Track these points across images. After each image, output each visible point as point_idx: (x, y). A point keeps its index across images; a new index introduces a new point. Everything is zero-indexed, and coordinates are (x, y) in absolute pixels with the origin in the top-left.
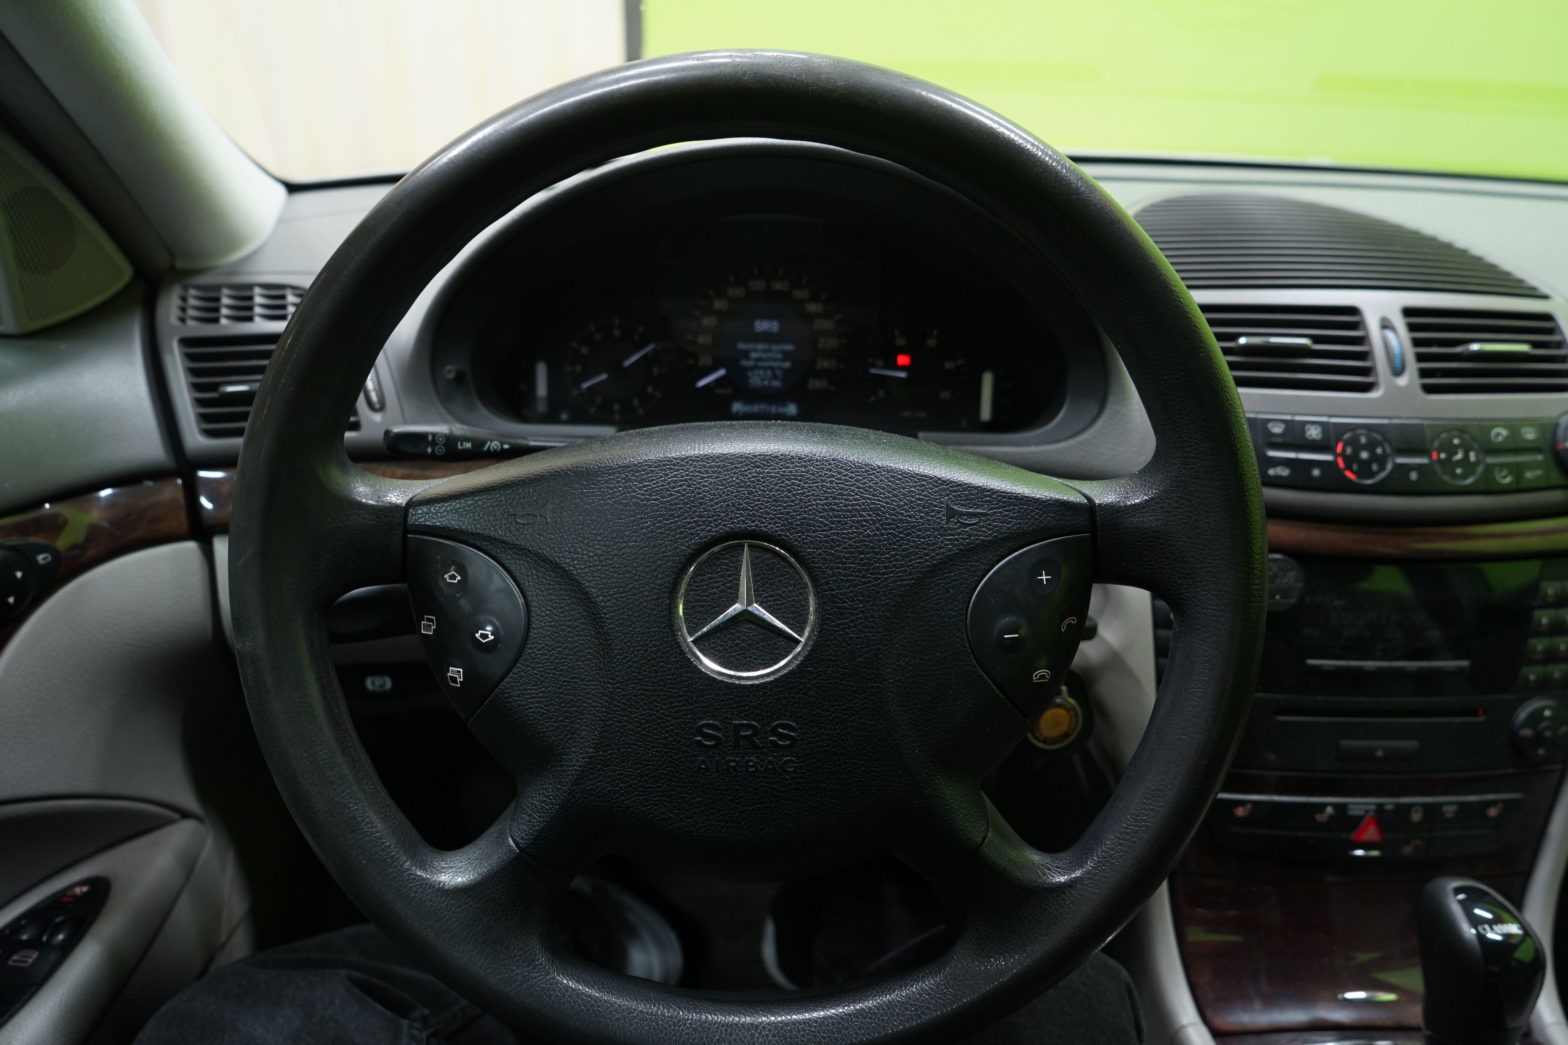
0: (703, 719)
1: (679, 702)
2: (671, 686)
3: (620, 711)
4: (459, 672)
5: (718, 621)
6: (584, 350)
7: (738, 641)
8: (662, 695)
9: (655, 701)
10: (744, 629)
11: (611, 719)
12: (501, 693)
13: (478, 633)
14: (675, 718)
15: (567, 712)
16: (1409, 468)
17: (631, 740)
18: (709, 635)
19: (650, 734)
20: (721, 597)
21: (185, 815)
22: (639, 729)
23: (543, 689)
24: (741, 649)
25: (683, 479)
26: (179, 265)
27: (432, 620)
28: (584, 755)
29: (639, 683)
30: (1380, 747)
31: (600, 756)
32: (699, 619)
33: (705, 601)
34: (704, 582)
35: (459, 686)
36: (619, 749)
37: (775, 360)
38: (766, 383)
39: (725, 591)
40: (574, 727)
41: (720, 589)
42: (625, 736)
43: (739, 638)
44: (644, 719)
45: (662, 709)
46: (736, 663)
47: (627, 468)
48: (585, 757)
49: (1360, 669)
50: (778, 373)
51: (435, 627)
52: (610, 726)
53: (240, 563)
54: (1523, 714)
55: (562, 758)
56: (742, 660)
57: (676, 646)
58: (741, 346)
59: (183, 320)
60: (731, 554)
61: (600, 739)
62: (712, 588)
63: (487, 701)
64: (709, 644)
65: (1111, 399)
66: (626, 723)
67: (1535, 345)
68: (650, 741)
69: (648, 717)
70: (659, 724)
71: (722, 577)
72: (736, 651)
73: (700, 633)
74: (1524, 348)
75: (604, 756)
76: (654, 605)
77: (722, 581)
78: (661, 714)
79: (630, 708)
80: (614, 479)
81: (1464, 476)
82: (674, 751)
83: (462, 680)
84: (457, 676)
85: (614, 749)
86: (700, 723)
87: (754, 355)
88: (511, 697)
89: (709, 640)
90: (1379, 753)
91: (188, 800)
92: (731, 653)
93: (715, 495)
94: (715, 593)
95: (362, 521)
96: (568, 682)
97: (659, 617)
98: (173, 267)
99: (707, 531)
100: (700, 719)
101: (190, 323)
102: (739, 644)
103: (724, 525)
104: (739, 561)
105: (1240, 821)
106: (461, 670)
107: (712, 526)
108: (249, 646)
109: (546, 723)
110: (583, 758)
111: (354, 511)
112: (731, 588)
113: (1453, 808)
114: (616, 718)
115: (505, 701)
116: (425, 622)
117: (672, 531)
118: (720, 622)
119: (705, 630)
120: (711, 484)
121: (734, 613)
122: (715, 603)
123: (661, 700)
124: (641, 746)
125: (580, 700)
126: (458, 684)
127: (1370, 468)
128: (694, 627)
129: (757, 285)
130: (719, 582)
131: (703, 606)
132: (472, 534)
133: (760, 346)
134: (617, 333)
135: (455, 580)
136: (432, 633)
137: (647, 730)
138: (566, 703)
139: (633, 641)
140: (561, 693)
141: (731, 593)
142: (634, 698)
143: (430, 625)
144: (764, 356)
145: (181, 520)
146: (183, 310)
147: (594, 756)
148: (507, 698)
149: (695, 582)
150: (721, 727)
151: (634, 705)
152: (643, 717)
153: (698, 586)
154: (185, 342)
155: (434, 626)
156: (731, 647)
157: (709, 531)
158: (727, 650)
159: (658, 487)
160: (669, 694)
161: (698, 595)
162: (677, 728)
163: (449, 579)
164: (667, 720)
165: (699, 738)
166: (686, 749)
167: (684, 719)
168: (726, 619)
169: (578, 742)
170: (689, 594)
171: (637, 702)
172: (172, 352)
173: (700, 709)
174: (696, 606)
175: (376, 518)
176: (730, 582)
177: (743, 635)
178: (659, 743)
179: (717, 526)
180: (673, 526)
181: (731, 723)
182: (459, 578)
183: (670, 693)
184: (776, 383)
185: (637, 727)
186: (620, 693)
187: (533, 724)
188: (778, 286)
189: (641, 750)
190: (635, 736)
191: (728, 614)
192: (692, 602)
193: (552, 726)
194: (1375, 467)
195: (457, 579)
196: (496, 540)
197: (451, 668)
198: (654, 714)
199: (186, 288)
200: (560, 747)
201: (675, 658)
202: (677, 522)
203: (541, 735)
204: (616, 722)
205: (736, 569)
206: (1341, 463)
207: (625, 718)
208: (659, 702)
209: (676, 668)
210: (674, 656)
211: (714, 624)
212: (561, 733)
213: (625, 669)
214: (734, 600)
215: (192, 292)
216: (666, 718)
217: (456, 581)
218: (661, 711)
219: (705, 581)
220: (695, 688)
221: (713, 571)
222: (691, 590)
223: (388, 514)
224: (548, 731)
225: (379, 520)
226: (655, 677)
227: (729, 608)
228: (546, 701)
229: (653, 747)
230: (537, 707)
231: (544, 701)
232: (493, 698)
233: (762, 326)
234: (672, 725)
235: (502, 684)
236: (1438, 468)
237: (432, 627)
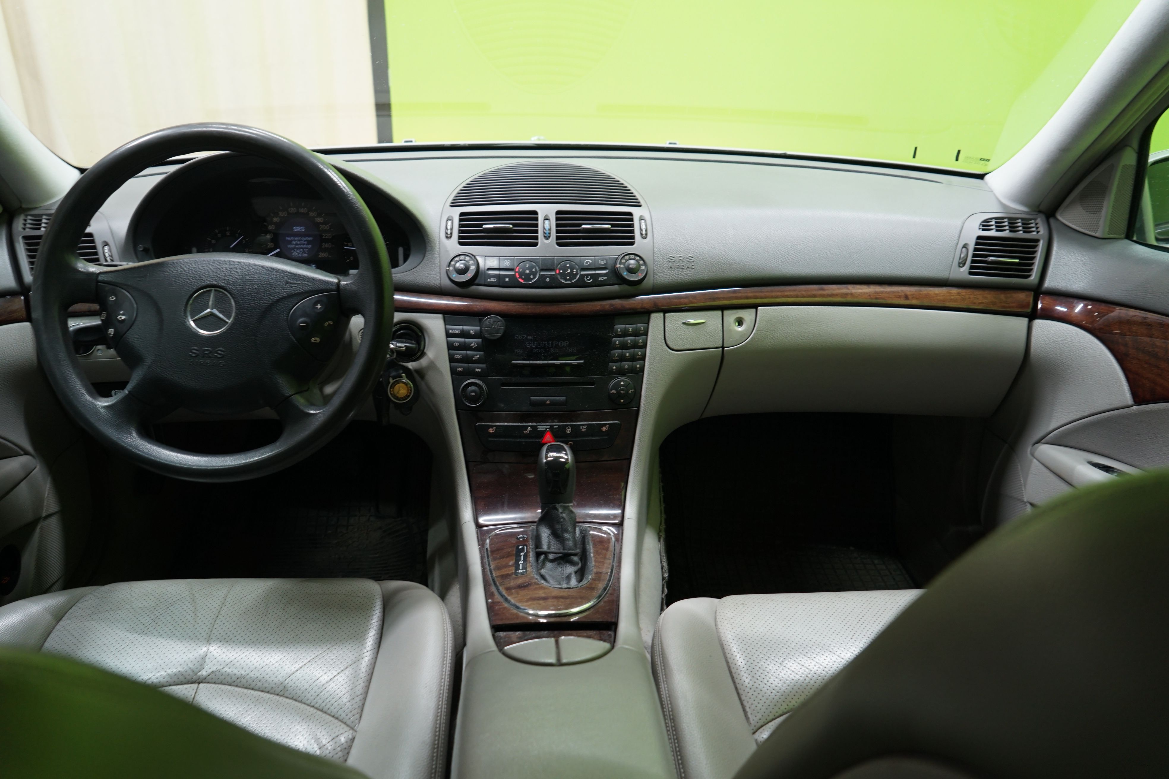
6: (213, 242)
10: (210, 318)
14: (184, 347)
16: (545, 277)
18: (198, 319)
20: (203, 307)
21: (26, 453)
26: (24, 206)
30: (548, 399)
32: (195, 315)
33: (197, 309)
36: (162, 358)
37: (304, 244)
38: (300, 255)
39: (204, 305)
41: (202, 305)
45: (179, 344)
48: (151, 362)
49: (535, 364)
50: (306, 250)
54: (612, 384)
56: (208, 328)
57: (186, 323)
58: (288, 238)
59: (24, 229)
60: (208, 292)
61: (155, 356)
62: (200, 304)
64: (198, 323)
65: (427, 253)
67: (613, 225)
71: (204, 300)
72: (206, 325)
73: (195, 319)
74: (609, 226)
75: (157, 360)
77: (203, 302)
81: (570, 280)
85: (160, 358)
87: (294, 242)
89: (198, 321)
90: (548, 402)
91: (26, 445)
97: (181, 315)
98: (21, 207)
99: (200, 285)
100: (192, 347)
101: (27, 230)
102: (208, 323)
103: (206, 283)
104: (210, 295)
105: (491, 435)
107: (202, 283)
112: (206, 304)
113: (586, 427)
118: (202, 315)
121: (207, 312)
122: (200, 309)
127: (530, 277)
128: (193, 317)
129: (293, 210)
133: (296, 238)
134: (228, 233)
140: (144, 342)
141: (206, 306)
144: (299, 242)
145: (23, 313)
146: (25, 225)
147: (153, 360)
149: (194, 302)
150: (199, 350)
153: (195, 304)
154: (25, 238)
158: (204, 325)
161: (195, 307)
162: (184, 351)
164: (180, 347)
165: (191, 353)
167: (187, 347)
168: (204, 314)
169: (149, 358)
170: (192, 306)
172: (19, 242)
173: (193, 344)
176: (206, 302)
177: (209, 320)
179: (204, 283)
181: (202, 349)
184: (306, 255)
188: (302, 210)
192: (193, 309)
194: (532, 277)
199: (27, 216)
205: (209, 298)
206: (517, 276)
208: (178, 342)
211: (200, 316)
214: (207, 308)
215: (29, 217)
219: (198, 301)
220: (193, 338)
221: (201, 298)
227: (205, 311)
233: (297, 229)
236: (559, 277)
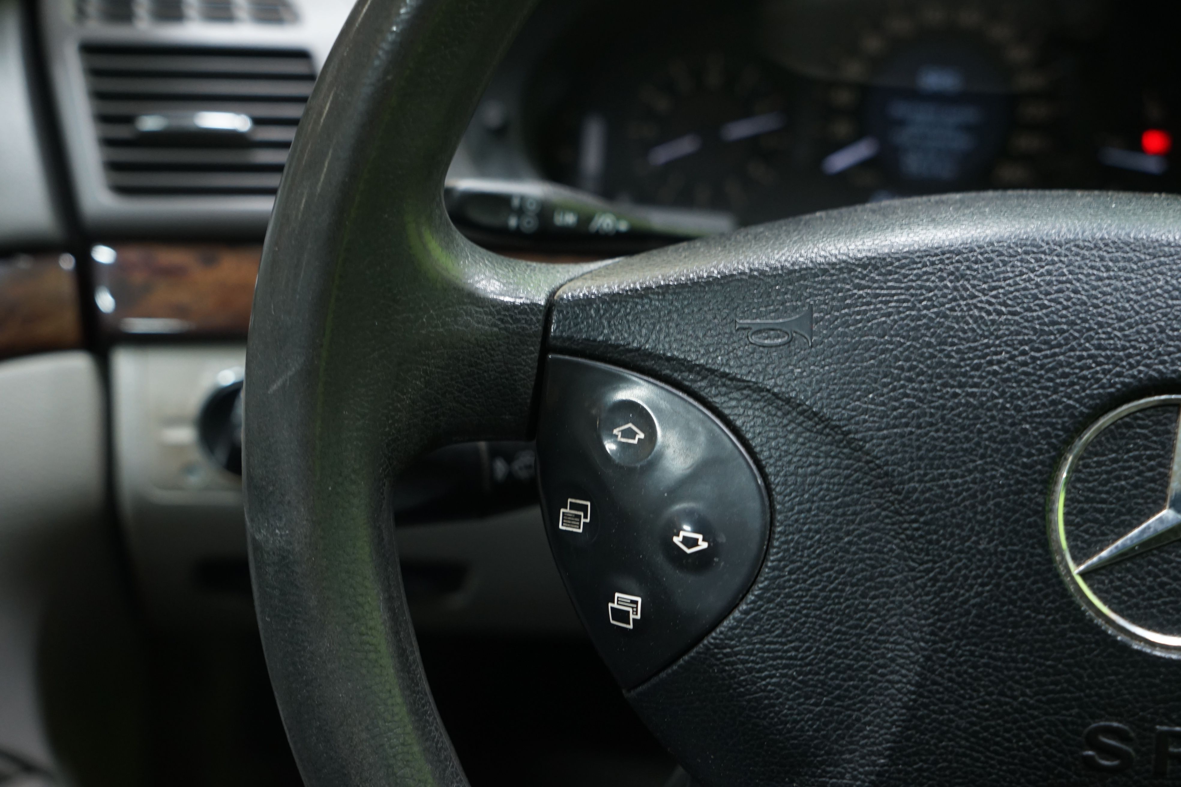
0: (1101, 717)
1: (1056, 683)
2: (1043, 654)
3: (942, 693)
4: (636, 602)
5: (1132, 539)
7: (1165, 579)
8: (1024, 670)
9: (1012, 678)
10: (1177, 556)
11: (926, 706)
12: (716, 646)
13: (678, 535)
14: (1046, 714)
15: (839, 687)
17: (960, 747)
18: (1111, 565)
19: (998, 739)
20: (1135, 497)
22: (977, 728)
23: (796, 644)
24: (1170, 593)
25: (1064, 278)
27: (584, 508)
28: (867, 768)
29: (982, 643)
31: (899, 771)
32: (1094, 534)
33: (1103, 501)
34: (1103, 468)
35: (631, 626)
36: (935, 762)
39: (1142, 487)
40: (850, 716)
41: (1132, 481)
42: (950, 740)
43: (1166, 572)
44: (987, 711)
45: (1024, 694)
46: (1161, 620)
47: (957, 255)
48: (871, 773)
51: (588, 520)
52: (922, 718)
53: (275, 387)
55: (824, 771)
56: (1171, 614)
57: (1054, 580)
60: (1154, 418)
61: (900, 742)
62: (1118, 478)
63: (686, 658)
64: (1111, 582)
66: (952, 716)
68: (996, 752)
69: (994, 706)
70: (1015, 721)
71: (1136, 459)
72: (1160, 596)
73: (1095, 559)
75: (907, 773)
76: (1015, 502)
77: (1136, 468)
78: (1021, 703)
79: (963, 688)
80: (933, 274)
82: (1039, 773)
83: (638, 617)
84: (631, 610)
85: (925, 761)
86: (1094, 725)
88: (736, 654)
89: (1111, 572)
92: (1150, 599)
93: (1125, 309)
94: (1122, 489)
95: (476, 325)
96: (845, 633)
97: (1023, 526)
99: (1114, 375)
100: (1094, 717)
102: (1166, 584)
103: (1146, 365)
104: (1168, 432)
106: (639, 600)
107: (1123, 367)
108: (281, 536)
109: (800, 704)
110: (867, 774)
111: (465, 307)
112: (1153, 480)
114: (935, 705)
115: (725, 660)
116: (568, 510)
117: (1048, 371)
118: (1135, 541)
119: (1104, 554)
120: (1116, 289)
121: (1161, 528)
122: (1123, 506)
123: (1023, 677)
124: (977, 760)
125: (864, 667)
126: (629, 624)
128: (1083, 548)
130: (1130, 468)
131: (1101, 511)
132: (669, 359)
135: (634, 438)
136: (581, 531)
137: (992, 730)
138: (839, 672)
139: (973, 566)
140: (831, 653)
141: (1153, 490)
142: (970, 671)
143: (580, 517)
147: (886, 771)
148: (726, 655)
149: (1086, 466)
150: (1132, 735)
151: (970, 684)
152: (987, 706)
153: (1091, 474)
155: (586, 517)
156: (1151, 588)
157: (1119, 375)
158: (1143, 593)
159: (1017, 290)
160: (1037, 668)
161: (1091, 490)
162: (1049, 732)
163: (622, 436)
164: (1031, 715)
165: (1090, 753)
166: (1063, 770)
167: (1064, 715)
168: (1146, 536)
169: (858, 744)
170: (1075, 487)
171: (977, 679)
173: (1095, 699)
174: (1087, 510)
175: (499, 323)
176: (1152, 469)
177: (1174, 568)
178: (1014, 757)
179: (1132, 366)
180: (1050, 363)
181: (1153, 730)
182: (641, 435)
183: (1040, 665)
185: (973, 724)
186: (944, 659)
187: (773, 705)
189: (978, 767)
190: (967, 740)
191: (1148, 527)
192: (1080, 502)
193: (811, 712)
195: (637, 437)
196: (712, 371)
197: (617, 595)
198: (1007, 704)
200: (821, 750)
201: (1053, 602)
202: (1055, 355)
203: (789, 726)
204: (934, 712)
205: (1164, 447)
207: (952, 707)
208: (1017, 682)
209: (1054, 622)
210: (1051, 598)
211: (1124, 545)
212: (826, 724)
213: (956, 616)
214: (1159, 504)
216: (1028, 712)
217: (635, 441)
218: (1021, 699)
219: (1105, 465)
220: (1088, 661)
221: (1120, 448)
222: (1079, 480)
223: (518, 316)
224: (802, 720)
225: (502, 326)
226: (1013, 635)
227: (1148, 518)
228: (800, 666)
229: (1001, 763)
230: (783, 676)
231: (796, 666)
232: (698, 653)
234: (1041, 725)
235: (718, 630)
237: (583, 520)
